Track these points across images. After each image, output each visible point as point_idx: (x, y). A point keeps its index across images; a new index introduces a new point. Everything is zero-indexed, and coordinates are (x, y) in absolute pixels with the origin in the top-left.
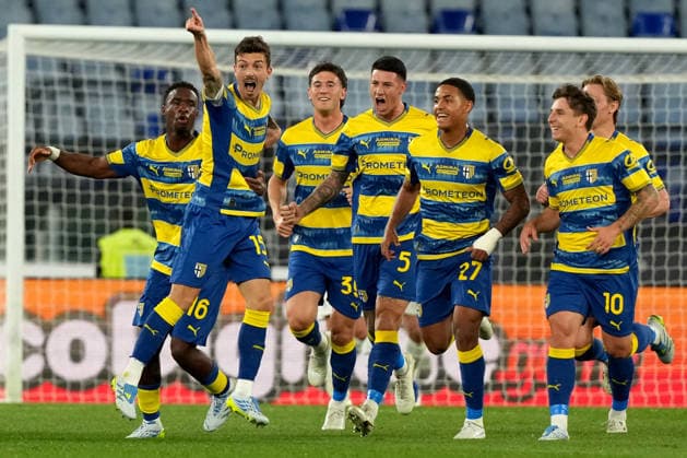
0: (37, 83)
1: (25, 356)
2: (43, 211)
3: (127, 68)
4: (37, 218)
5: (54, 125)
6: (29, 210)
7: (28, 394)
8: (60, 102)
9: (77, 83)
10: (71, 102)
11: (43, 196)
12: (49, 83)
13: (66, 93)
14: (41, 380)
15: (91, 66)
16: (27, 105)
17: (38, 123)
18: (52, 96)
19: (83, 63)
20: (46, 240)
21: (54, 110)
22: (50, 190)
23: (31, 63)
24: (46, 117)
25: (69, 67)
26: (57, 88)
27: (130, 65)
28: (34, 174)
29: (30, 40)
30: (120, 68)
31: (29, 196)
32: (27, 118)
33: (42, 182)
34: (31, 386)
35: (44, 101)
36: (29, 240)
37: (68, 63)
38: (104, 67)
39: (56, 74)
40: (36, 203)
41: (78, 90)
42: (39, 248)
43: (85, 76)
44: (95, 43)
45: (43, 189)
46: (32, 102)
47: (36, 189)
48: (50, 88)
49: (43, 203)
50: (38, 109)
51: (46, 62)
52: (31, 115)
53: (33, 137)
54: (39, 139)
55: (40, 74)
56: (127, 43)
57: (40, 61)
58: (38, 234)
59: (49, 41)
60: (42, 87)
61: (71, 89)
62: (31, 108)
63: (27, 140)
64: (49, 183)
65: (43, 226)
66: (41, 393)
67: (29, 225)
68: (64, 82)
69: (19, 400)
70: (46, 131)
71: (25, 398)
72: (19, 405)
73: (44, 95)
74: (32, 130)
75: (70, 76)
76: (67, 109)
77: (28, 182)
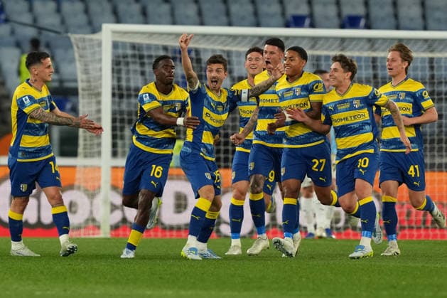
0: (118, 57)
1: (112, 211)
2: (122, 129)
3: (169, 48)
4: (119, 133)
5: (128, 80)
6: (114, 129)
7: (113, 233)
8: (132, 67)
9: (141, 57)
10: (138, 68)
11: (122, 121)
12: (125, 56)
13: (134, 63)
14: (120, 224)
15: (149, 47)
16: (113, 69)
17: (119, 79)
18: (127, 64)
19: (144, 46)
20: (124, 146)
21: (128, 72)
22: (126, 117)
23: (115, 45)
24: (124, 76)
25: (137, 48)
26: (130, 60)
27: (172, 47)
28: (117, 108)
29: (114, 32)
30: (165, 48)
31: (114, 121)
32: (113, 77)
33: (121, 113)
34: (115, 228)
35: (123, 67)
36: (114, 145)
37: (137, 45)
38: (157, 47)
39: (129, 52)
40: (118, 124)
41: (142, 61)
42: (119, 150)
43: (145, 53)
44: (151, 34)
45: (122, 117)
46: (116, 67)
47: (118, 117)
48: (126, 59)
49: (122, 125)
50: (119, 71)
51: (124, 45)
52: (115, 75)
53: (116, 87)
54: (120, 88)
55: (120, 52)
56: (170, 34)
57: (120, 44)
58: (119, 142)
59: (126, 33)
60: (121, 59)
61: (138, 60)
62: (115, 71)
63: (113, 89)
64: (125, 113)
65: (122, 138)
66: (121, 232)
67: (114, 137)
68: (134, 56)
69: (109, 236)
70: (124, 84)
71: (112, 234)
72: (109, 239)
73: (122, 64)
74: (116, 83)
75: (137, 52)
76: (135, 71)
77: (114, 113)
